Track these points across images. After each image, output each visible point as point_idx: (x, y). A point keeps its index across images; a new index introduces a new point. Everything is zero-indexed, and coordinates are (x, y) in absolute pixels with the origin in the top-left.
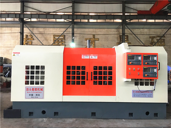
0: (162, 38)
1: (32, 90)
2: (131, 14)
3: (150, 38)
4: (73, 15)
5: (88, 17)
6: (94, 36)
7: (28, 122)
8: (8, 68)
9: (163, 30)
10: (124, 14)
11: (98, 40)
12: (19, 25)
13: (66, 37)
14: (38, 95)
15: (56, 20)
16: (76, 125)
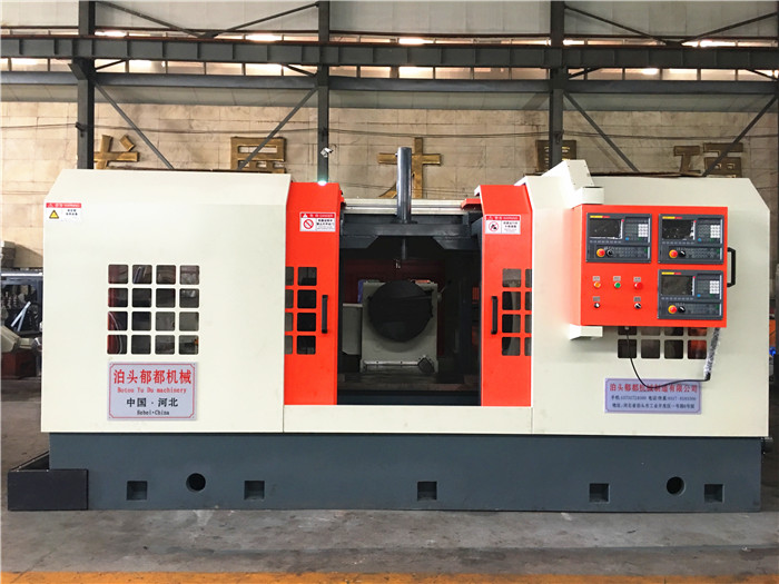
0: (731, 155)
1: (139, 380)
2: (590, 43)
3: (676, 151)
4: (323, 45)
5: (393, 54)
6: (420, 141)
7: (123, 529)
8: (25, 290)
9: (735, 119)
10: (557, 45)
11: (439, 160)
12: (74, 92)
13: (292, 148)
14: (168, 403)
15: (244, 67)
16: (346, 540)
